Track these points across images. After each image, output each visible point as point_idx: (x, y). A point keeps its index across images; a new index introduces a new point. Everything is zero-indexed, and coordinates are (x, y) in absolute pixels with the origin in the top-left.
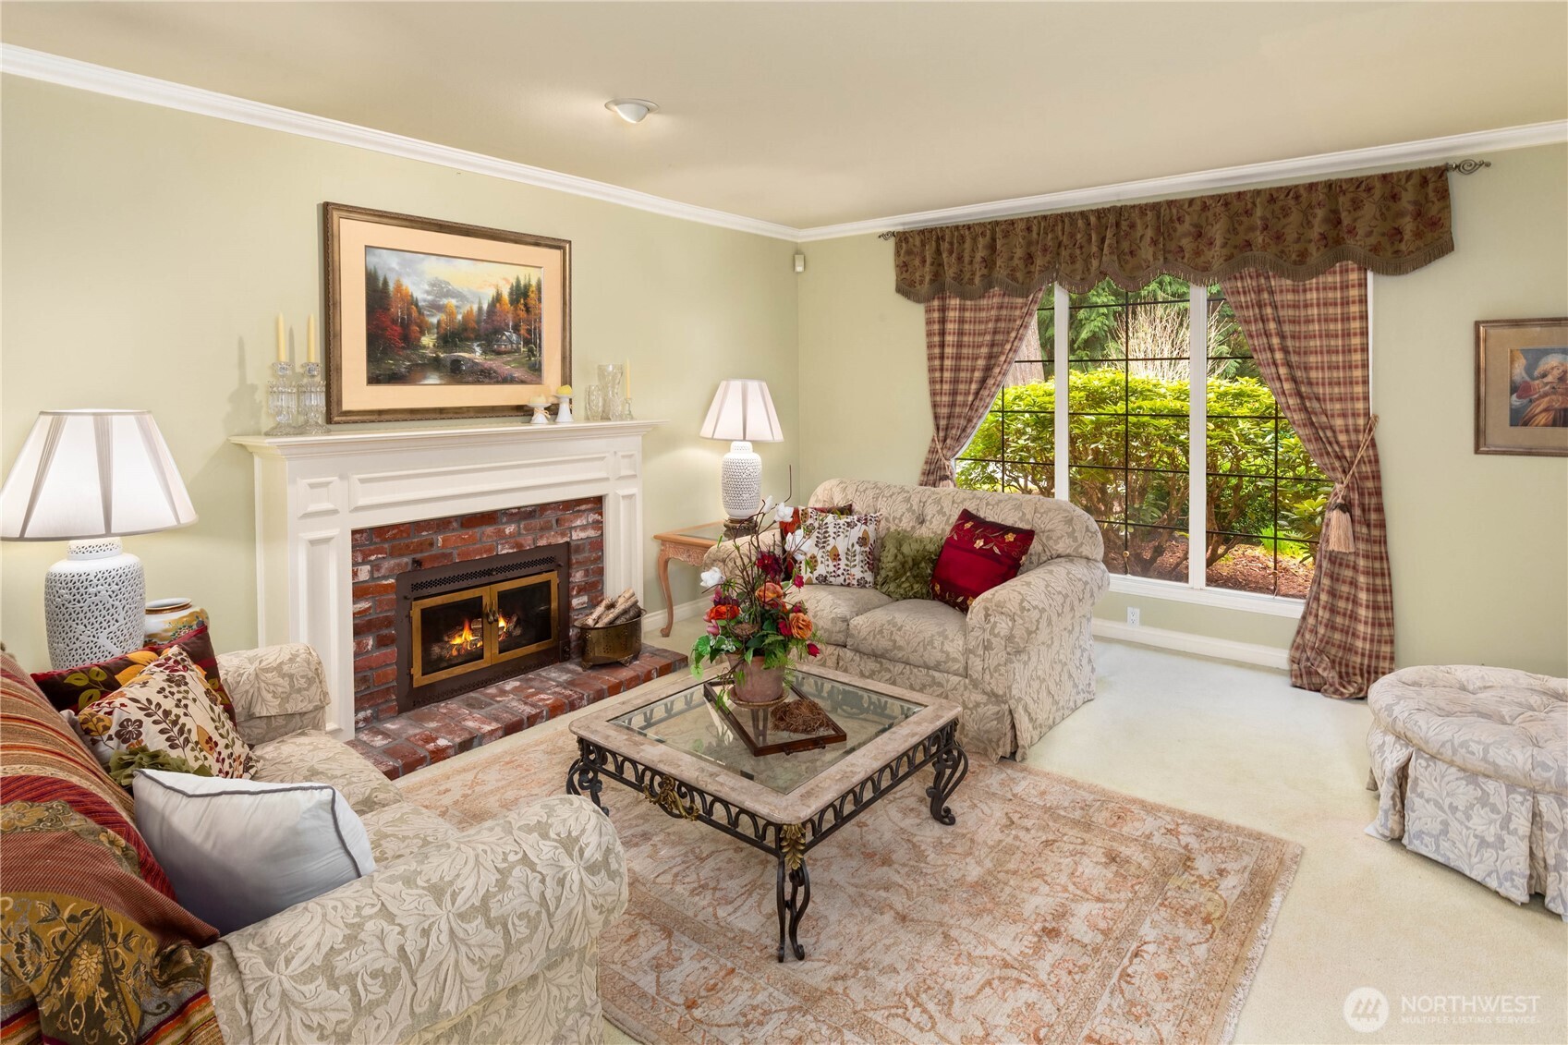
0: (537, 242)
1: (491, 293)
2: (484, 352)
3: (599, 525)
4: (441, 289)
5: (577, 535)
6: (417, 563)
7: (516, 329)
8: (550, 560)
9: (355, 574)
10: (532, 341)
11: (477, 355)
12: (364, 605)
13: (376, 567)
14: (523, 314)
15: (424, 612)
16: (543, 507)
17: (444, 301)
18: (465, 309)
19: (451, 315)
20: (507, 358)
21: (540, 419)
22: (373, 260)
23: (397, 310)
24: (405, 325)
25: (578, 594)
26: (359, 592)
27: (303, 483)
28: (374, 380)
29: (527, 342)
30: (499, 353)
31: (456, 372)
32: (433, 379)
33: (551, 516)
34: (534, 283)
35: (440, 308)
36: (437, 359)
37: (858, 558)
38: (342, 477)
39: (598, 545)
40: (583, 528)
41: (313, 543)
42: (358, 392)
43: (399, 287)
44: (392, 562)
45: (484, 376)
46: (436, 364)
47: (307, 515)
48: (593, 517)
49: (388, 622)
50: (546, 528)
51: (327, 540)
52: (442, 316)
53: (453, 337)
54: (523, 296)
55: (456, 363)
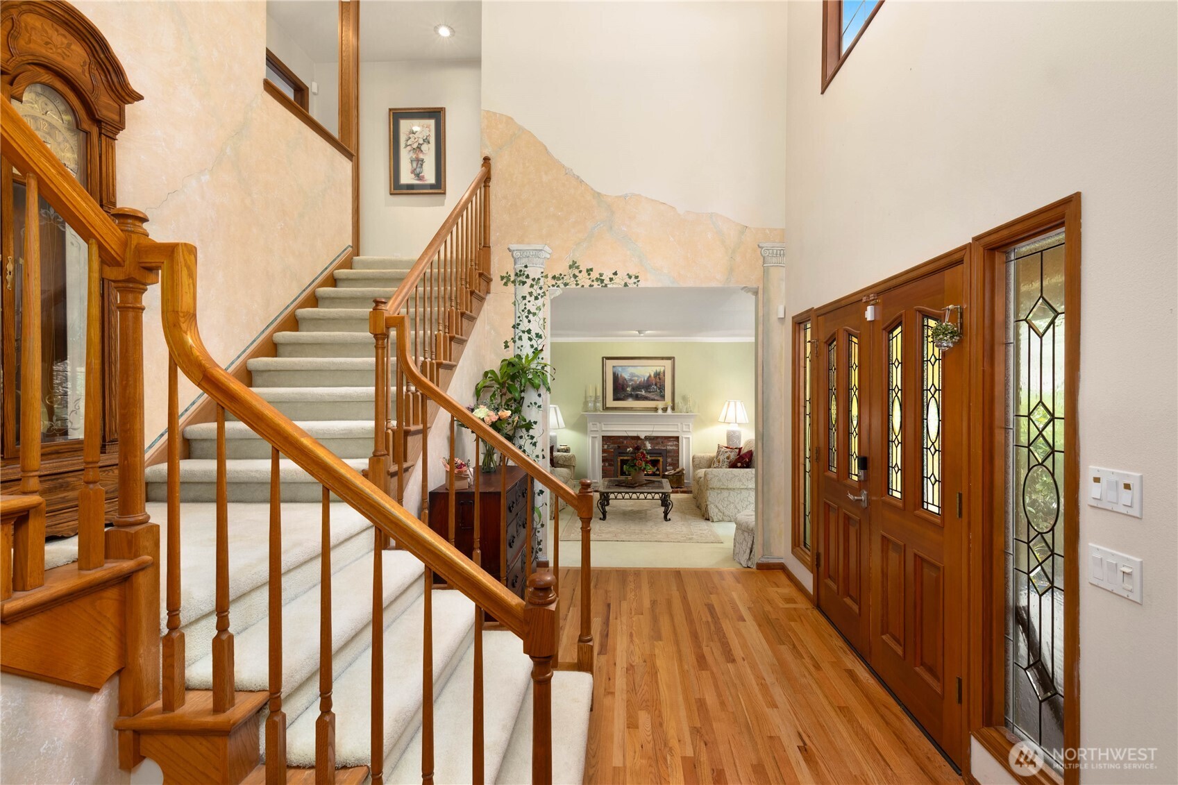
0: (663, 358)
1: (648, 375)
2: (646, 392)
3: (678, 446)
4: (633, 375)
5: (669, 448)
6: (619, 447)
7: (656, 385)
8: (660, 454)
9: (603, 447)
10: (662, 388)
11: (643, 393)
12: (605, 455)
13: (608, 446)
14: (658, 380)
15: (621, 460)
16: (657, 437)
17: (634, 378)
18: (640, 380)
19: (636, 382)
20: (652, 393)
21: (660, 412)
22: (615, 369)
23: (620, 381)
24: (623, 386)
25: (669, 466)
26: (604, 451)
27: (591, 423)
28: (615, 399)
29: (659, 389)
30: (650, 392)
31: (637, 398)
32: (630, 400)
33: (660, 440)
34: (662, 371)
35: (632, 380)
36: (631, 394)
37: (726, 463)
38: (600, 423)
39: (677, 452)
40: (671, 446)
41: (593, 437)
42: (610, 403)
43: (621, 376)
44: (612, 445)
45: (646, 398)
46: (631, 396)
47: (591, 431)
48: (675, 443)
49: (611, 460)
50: (658, 444)
51: (596, 437)
52: (633, 382)
53: (638, 387)
54: (657, 375)
55: (637, 396)
